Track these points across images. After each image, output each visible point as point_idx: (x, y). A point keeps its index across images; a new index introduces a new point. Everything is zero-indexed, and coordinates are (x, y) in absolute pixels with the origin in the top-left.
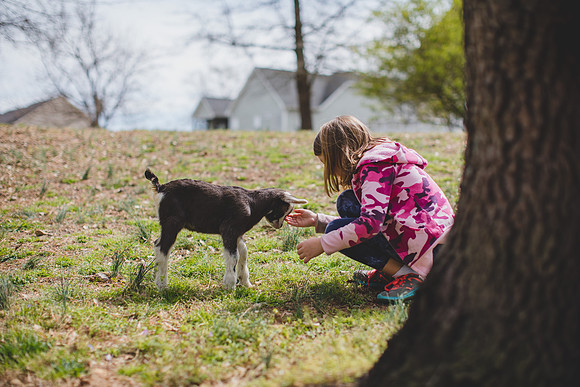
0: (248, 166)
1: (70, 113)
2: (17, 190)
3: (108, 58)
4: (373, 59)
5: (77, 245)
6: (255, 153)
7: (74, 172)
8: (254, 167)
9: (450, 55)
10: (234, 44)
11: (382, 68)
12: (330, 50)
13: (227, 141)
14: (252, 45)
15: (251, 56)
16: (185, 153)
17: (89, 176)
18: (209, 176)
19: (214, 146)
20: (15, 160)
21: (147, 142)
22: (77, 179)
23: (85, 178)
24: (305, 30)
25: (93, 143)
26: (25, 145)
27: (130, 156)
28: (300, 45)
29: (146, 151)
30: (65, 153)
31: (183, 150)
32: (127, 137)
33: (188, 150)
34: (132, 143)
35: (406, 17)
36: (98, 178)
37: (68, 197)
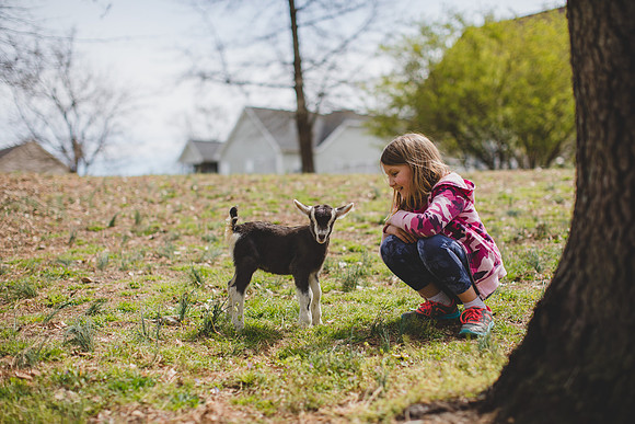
0: (279, 211)
2: (43, 239)
3: (87, 99)
4: (382, 96)
5: (132, 291)
7: (98, 219)
8: (285, 211)
9: (465, 90)
10: (228, 82)
11: (393, 106)
12: (333, 86)
13: (249, 185)
14: (248, 83)
15: (247, 94)
16: (209, 198)
17: (116, 223)
19: (236, 190)
20: (32, 209)
21: (166, 187)
22: (103, 227)
23: (112, 224)
24: (305, 65)
25: (109, 190)
26: (37, 192)
27: (152, 202)
28: (299, 82)
29: (168, 197)
30: (82, 200)
31: (207, 194)
32: (142, 182)
33: (212, 195)
34: (150, 188)
35: (418, 51)
36: (125, 225)
37: (101, 245)
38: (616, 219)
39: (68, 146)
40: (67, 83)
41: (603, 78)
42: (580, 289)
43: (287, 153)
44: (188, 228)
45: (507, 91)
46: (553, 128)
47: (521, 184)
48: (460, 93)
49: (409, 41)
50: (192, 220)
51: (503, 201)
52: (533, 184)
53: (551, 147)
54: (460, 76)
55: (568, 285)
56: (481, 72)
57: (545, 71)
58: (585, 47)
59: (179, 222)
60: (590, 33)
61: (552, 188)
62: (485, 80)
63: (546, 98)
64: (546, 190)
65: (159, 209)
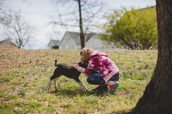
0: (75, 60)
1: (12, 45)
2: (11, 66)
3: (24, 28)
4: (103, 29)
5: (36, 81)
6: (77, 56)
7: (26, 61)
8: (77, 60)
9: (126, 28)
10: (62, 25)
11: (106, 32)
12: (90, 26)
13: (68, 52)
14: (67, 25)
15: (67, 28)
16: (57, 56)
18: (65, 62)
19: (64, 54)
20: (9, 58)
21: (45, 53)
22: (28, 63)
23: (30, 62)
24: (83, 21)
25: (30, 53)
26: (10, 53)
27: (41, 57)
28: (81, 25)
29: (45, 55)
30: (22, 56)
31: (56, 55)
32: (38, 51)
33: (58, 55)
34: (41, 53)
35: (113, 18)
36: (34, 63)
37: (27, 68)
38: (169, 64)
39: (18, 41)
40: (18, 24)
41: (166, 26)
42: (159, 83)
43: (77, 44)
44: (51, 64)
45: (137, 28)
46: (150, 39)
47: (141, 54)
48: (125, 29)
49: (111, 15)
50: (52, 62)
51: (136, 58)
52: (144, 54)
53: (149, 44)
54: (125, 24)
55: (155, 81)
56: (130, 23)
57: (148, 24)
58: (161, 17)
59: (48, 62)
60: (162, 14)
61: (149, 55)
62: (131, 25)
63: (148, 31)
64: (148, 55)
65: (43, 58)
